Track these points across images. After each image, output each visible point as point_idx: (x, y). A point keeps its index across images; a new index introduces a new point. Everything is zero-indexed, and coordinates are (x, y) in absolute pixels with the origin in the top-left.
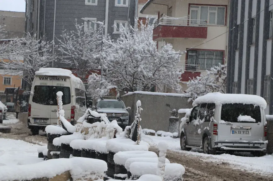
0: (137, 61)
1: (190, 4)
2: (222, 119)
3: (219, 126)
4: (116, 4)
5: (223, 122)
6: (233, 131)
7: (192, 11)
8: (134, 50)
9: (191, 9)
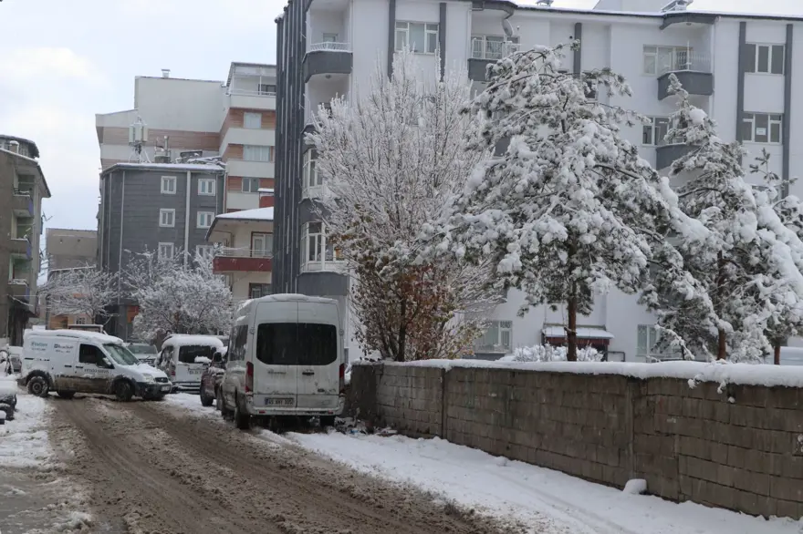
0: (180, 300)
1: (252, 233)
2: (180, 360)
3: (177, 367)
4: (199, 226)
5: (181, 363)
6: (190, 371)
7: (256, 240)
8: (177, 287)
9: (254, 238)
